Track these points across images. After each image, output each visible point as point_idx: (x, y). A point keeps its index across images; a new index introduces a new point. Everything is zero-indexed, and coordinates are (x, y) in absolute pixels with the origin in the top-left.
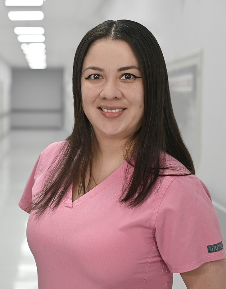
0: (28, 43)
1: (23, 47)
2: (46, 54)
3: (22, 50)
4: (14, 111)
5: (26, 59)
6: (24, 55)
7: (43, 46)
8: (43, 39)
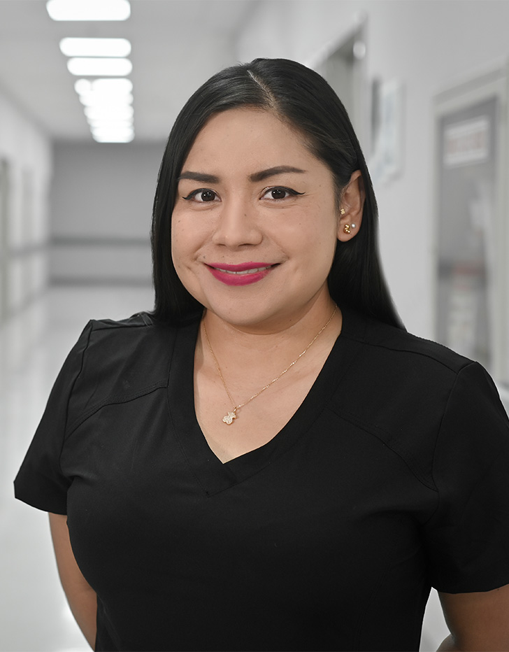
0: (92, 78)
1: (81, 87)
2: (133, 105)
3: (77, 96)
4: (57, 241)
5: (85, 118)
6: (83, 107)
7: (127, 86)
8: (126, 67)
